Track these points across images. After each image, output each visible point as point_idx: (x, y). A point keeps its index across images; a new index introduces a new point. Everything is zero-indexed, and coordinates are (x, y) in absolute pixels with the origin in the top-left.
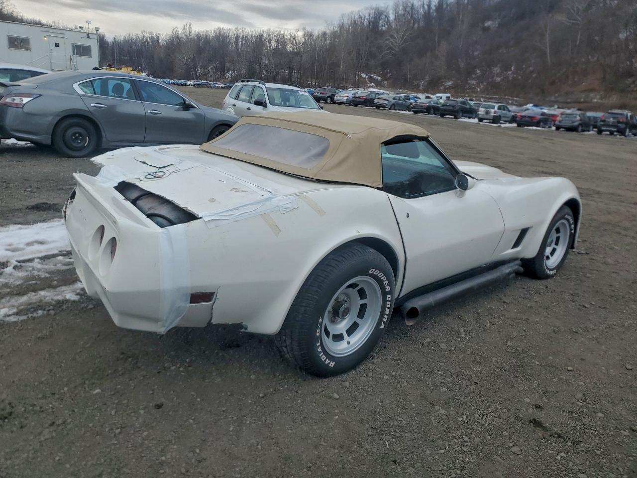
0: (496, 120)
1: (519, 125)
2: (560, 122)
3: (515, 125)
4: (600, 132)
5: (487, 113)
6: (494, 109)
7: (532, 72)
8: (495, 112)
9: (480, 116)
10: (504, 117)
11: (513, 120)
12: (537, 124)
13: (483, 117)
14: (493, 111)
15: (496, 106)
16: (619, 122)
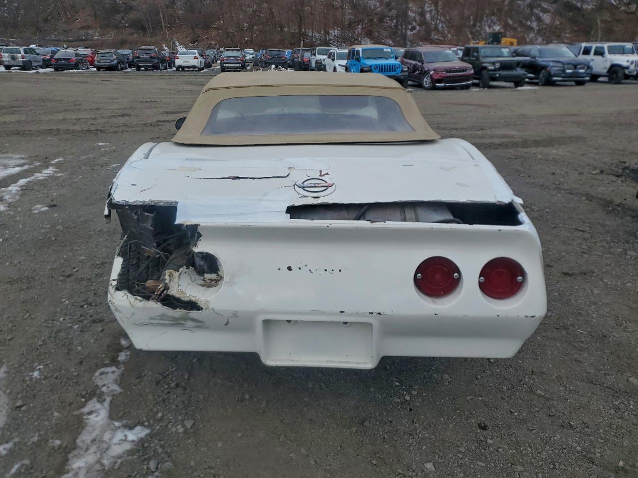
0: (26, 66)
1: (56, 69)
2: (99, 62)
3: (51, 70)
4: (138, 69)
5: (13, 58)
6: (20, 53)
7: (18, 8)
8: (23, 57)
9: (6, 63)
10: (34, 61)
11: (46, 64)
12: (76, 66)
13: (10, 64)
14: (19, 55)
15: (22, 49)
16: (152, 58)
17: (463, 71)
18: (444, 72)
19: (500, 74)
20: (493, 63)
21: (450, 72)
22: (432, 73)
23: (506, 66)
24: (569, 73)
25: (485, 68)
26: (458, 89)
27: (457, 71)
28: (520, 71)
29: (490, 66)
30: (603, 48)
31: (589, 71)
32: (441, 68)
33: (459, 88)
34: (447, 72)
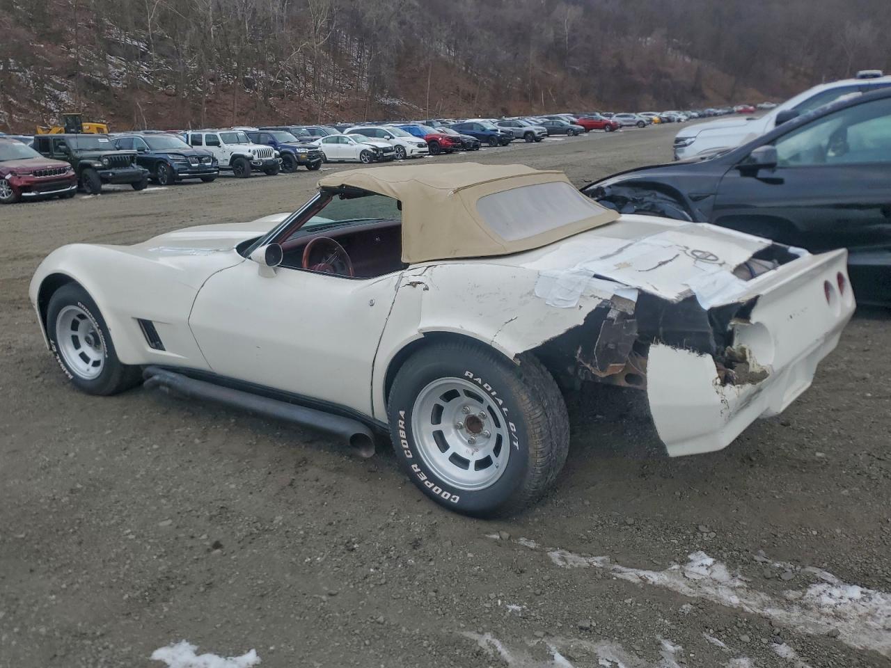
17: (60, 172)
18: (31, 175)
19: (113, 174)
20: (99, 159)
21: (41, 174)
22: (8, 177)
23: (116, 162)
24: (195, 168)
25: (89, 166)
26: (56, 199)
27: (51, 173)
28: (136, 168)
29: (96, 163)
30: (215, 137)
31: (215, 164)
32: (23, 170)
33: (57, 197)
34: (35, 174)
